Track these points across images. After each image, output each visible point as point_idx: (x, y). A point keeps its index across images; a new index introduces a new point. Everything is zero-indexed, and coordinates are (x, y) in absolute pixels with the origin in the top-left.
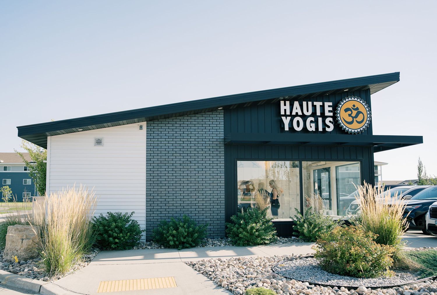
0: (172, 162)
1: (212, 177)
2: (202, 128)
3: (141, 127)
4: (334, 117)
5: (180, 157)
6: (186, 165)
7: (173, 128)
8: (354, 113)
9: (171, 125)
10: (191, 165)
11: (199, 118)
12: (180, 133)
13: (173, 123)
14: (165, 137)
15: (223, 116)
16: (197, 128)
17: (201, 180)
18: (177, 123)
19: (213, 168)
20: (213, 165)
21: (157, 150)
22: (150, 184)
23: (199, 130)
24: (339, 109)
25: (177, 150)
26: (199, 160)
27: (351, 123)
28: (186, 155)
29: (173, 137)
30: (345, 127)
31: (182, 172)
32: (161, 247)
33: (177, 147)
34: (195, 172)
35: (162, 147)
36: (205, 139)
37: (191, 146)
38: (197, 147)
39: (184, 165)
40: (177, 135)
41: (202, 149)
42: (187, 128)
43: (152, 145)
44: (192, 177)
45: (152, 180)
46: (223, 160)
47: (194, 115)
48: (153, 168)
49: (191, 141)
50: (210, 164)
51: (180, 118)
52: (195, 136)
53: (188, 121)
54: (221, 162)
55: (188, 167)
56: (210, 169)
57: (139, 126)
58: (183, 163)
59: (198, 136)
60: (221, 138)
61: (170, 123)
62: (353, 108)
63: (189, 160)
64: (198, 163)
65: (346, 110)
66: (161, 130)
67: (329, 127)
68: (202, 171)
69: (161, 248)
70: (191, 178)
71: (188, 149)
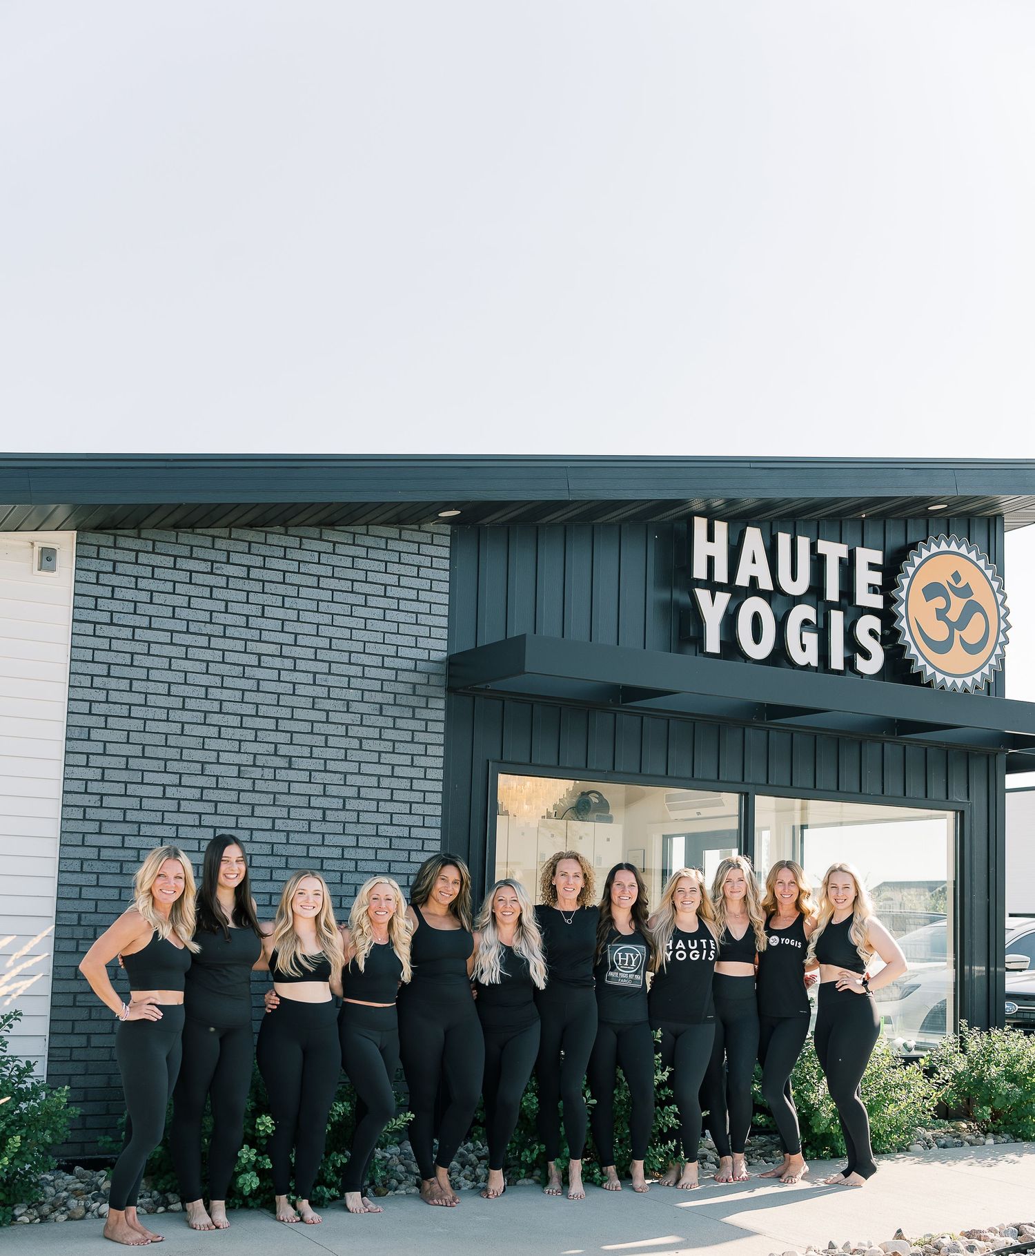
0: (199, 755)
1: (384, 843)
2: (352, 599)
3: (47, 558)
4: (887, 616)
5: (238, 734)
6: (268, 774)
7: (211, 580)
8: (958, 604)
9: (205, 567)
10: (292, 775)
11: (340, 549)
12: (246, 609)
13: (212, 554)
14: (171, 624)
15: (446, 552)
16: (327, 595)
17: (337, 853)
18: (235, 558)
19: (392, 800)
20: (395, 783)
21: (124, 685)
22: (82, 860)
23: (335, 608)
24: (905, 582)
25: (226, 694)
26: (329, 753)
27: (942, 647)
28: (271, 724)
29: (208, 629)
30: (921, 662)
31: (248, 810)
32: (166, 1204)
33: (228, 682)
34: (308, 814)
35: (154, 675)
36: (364, 653)
37: (294, 684)
38: (323, 692)
39: (256, 773)
40: (229, 619)
41: (348, 701)
42: (281, 589)
43: (100, 656)
44: (294, 838)
45: (90, 840)
46: (439, 762)
47: (317, 530)
48: (103, 780)
49: (295, 659)
50: (379, 776)
51: (251, 535)
52: (317, 635)
53: (285, 558)
54: (431, 774)
55: (274, 787)
56: (378, 801)
57: (37, 550)
58: (254, 765)
59: (331, 639)
60: (435, 656)
61: (198, 552)
62: (955, 585)
63: (283, 750)
64: (326, 771)
65: (932, 591)
66: (153, 585)
67: (867, 655)
68: (344, 809)
69: (167, 1211)
70: (288, 843)
71: (279, 694)
